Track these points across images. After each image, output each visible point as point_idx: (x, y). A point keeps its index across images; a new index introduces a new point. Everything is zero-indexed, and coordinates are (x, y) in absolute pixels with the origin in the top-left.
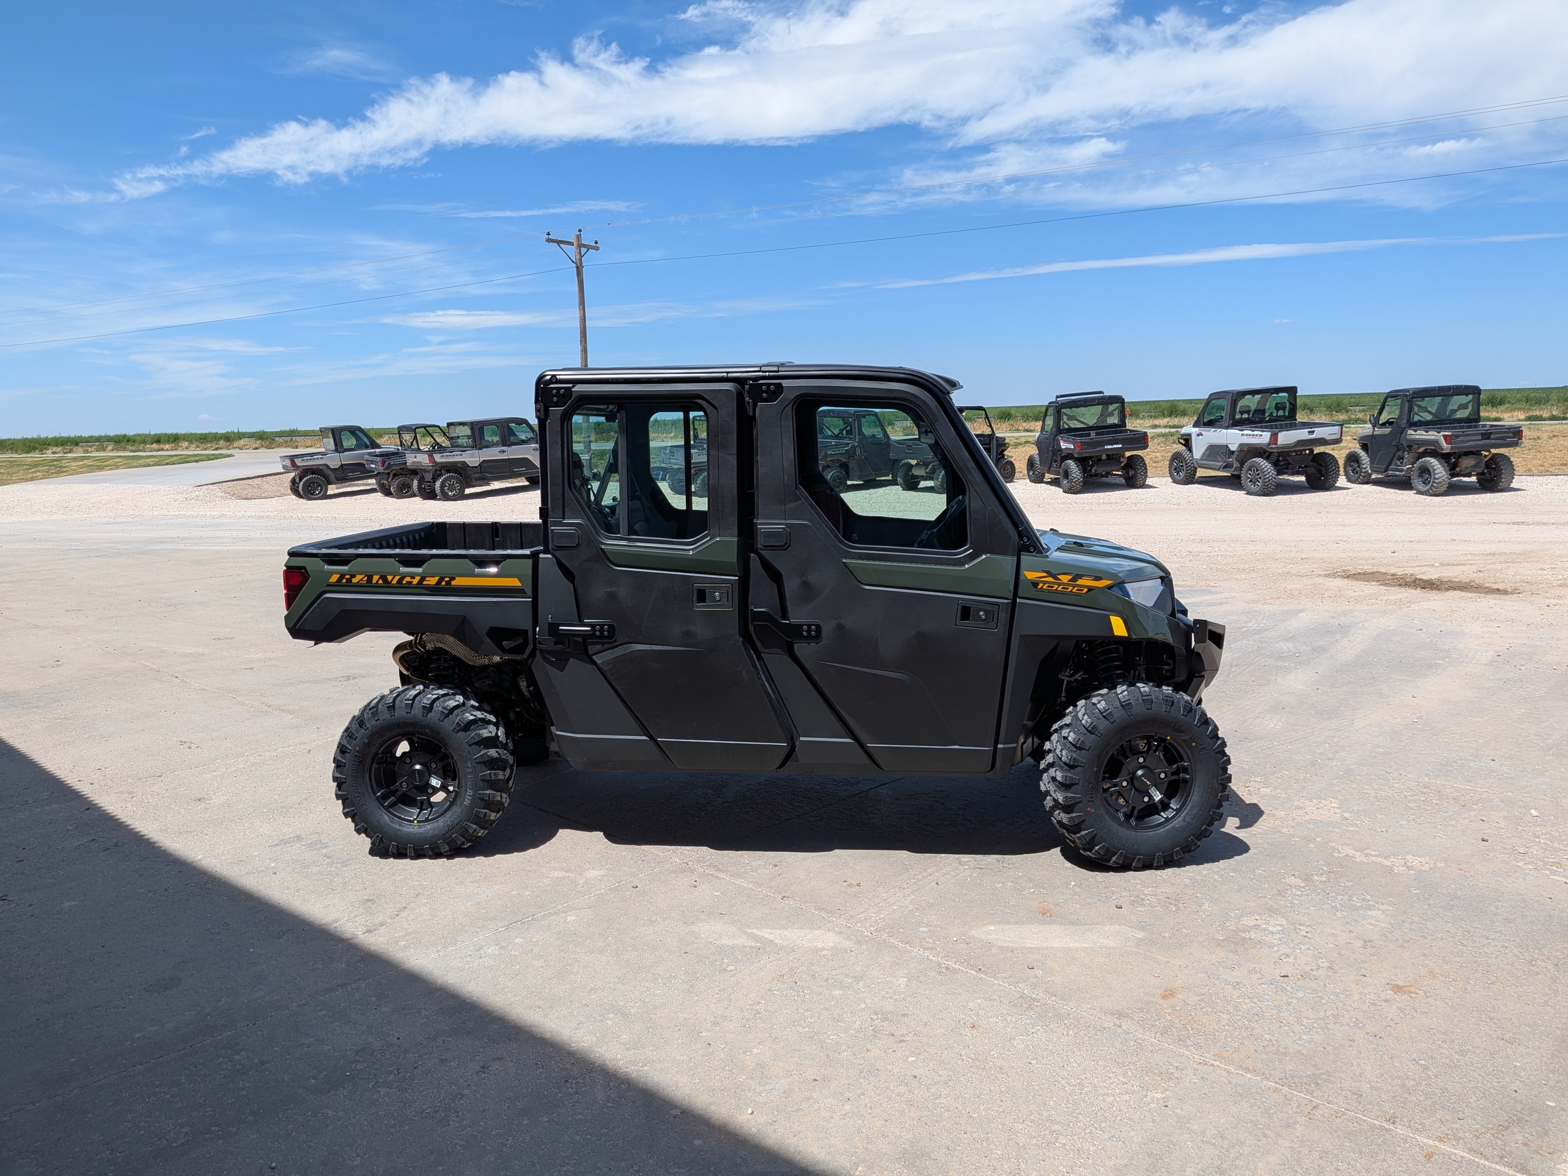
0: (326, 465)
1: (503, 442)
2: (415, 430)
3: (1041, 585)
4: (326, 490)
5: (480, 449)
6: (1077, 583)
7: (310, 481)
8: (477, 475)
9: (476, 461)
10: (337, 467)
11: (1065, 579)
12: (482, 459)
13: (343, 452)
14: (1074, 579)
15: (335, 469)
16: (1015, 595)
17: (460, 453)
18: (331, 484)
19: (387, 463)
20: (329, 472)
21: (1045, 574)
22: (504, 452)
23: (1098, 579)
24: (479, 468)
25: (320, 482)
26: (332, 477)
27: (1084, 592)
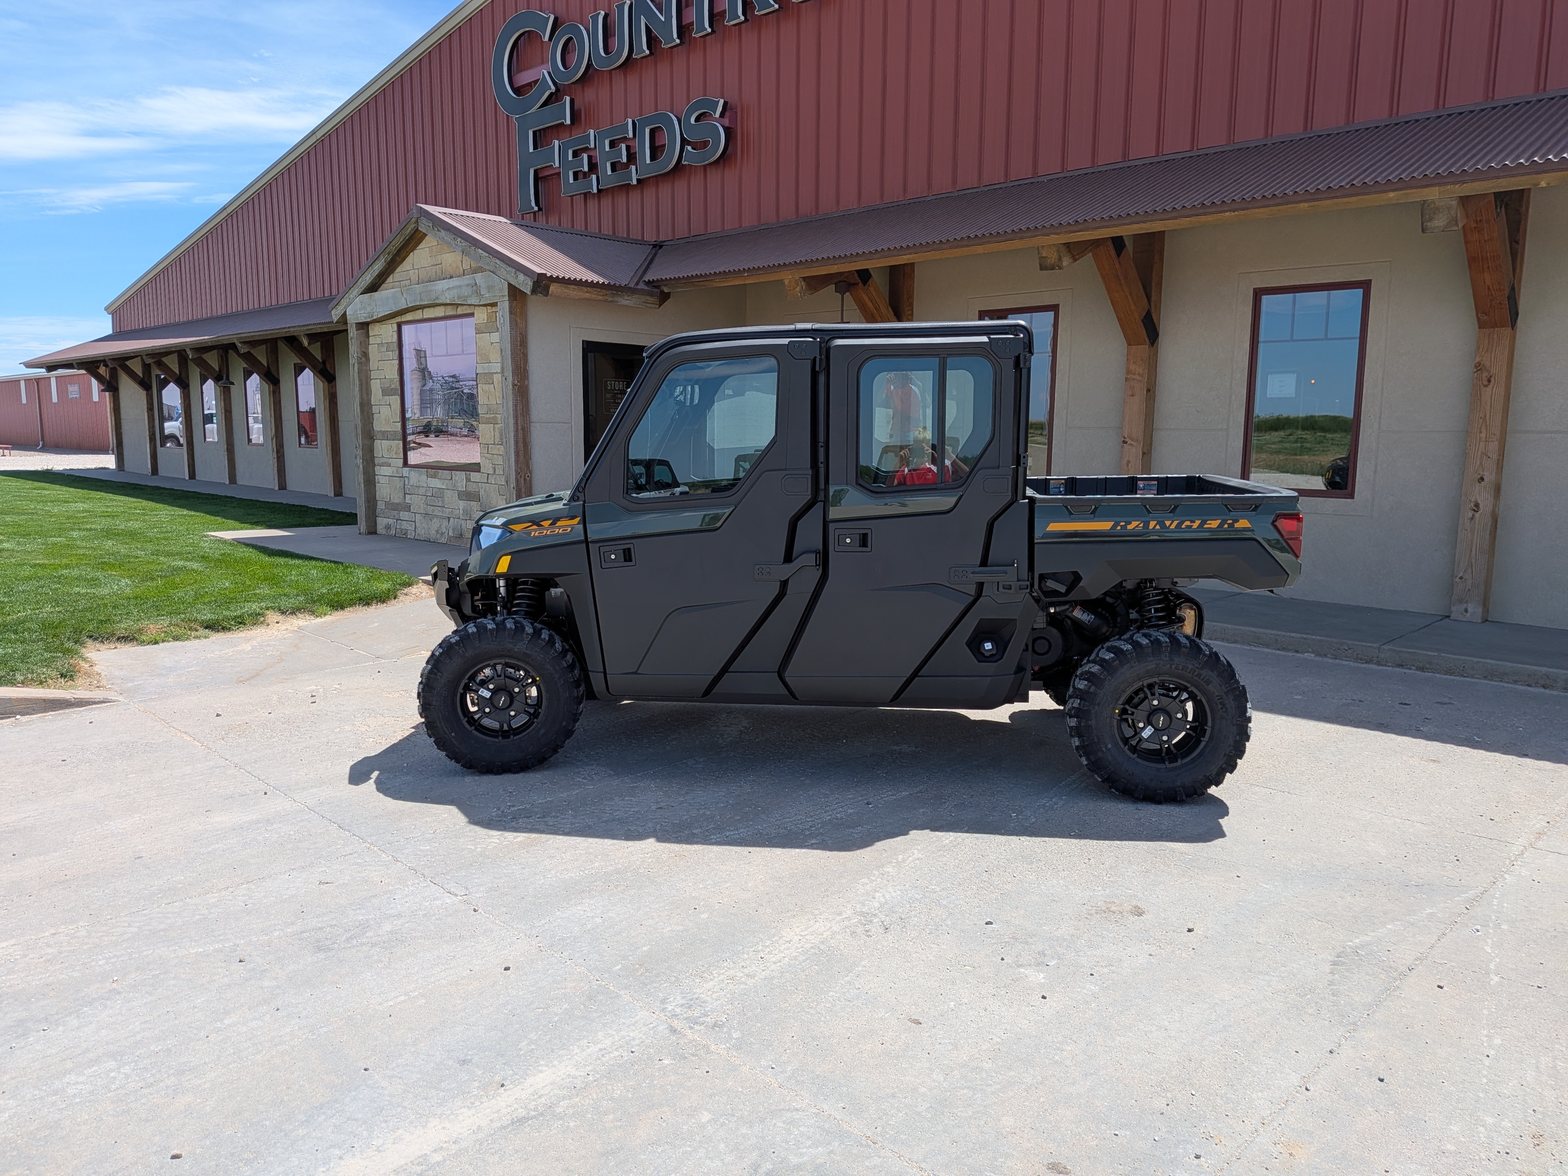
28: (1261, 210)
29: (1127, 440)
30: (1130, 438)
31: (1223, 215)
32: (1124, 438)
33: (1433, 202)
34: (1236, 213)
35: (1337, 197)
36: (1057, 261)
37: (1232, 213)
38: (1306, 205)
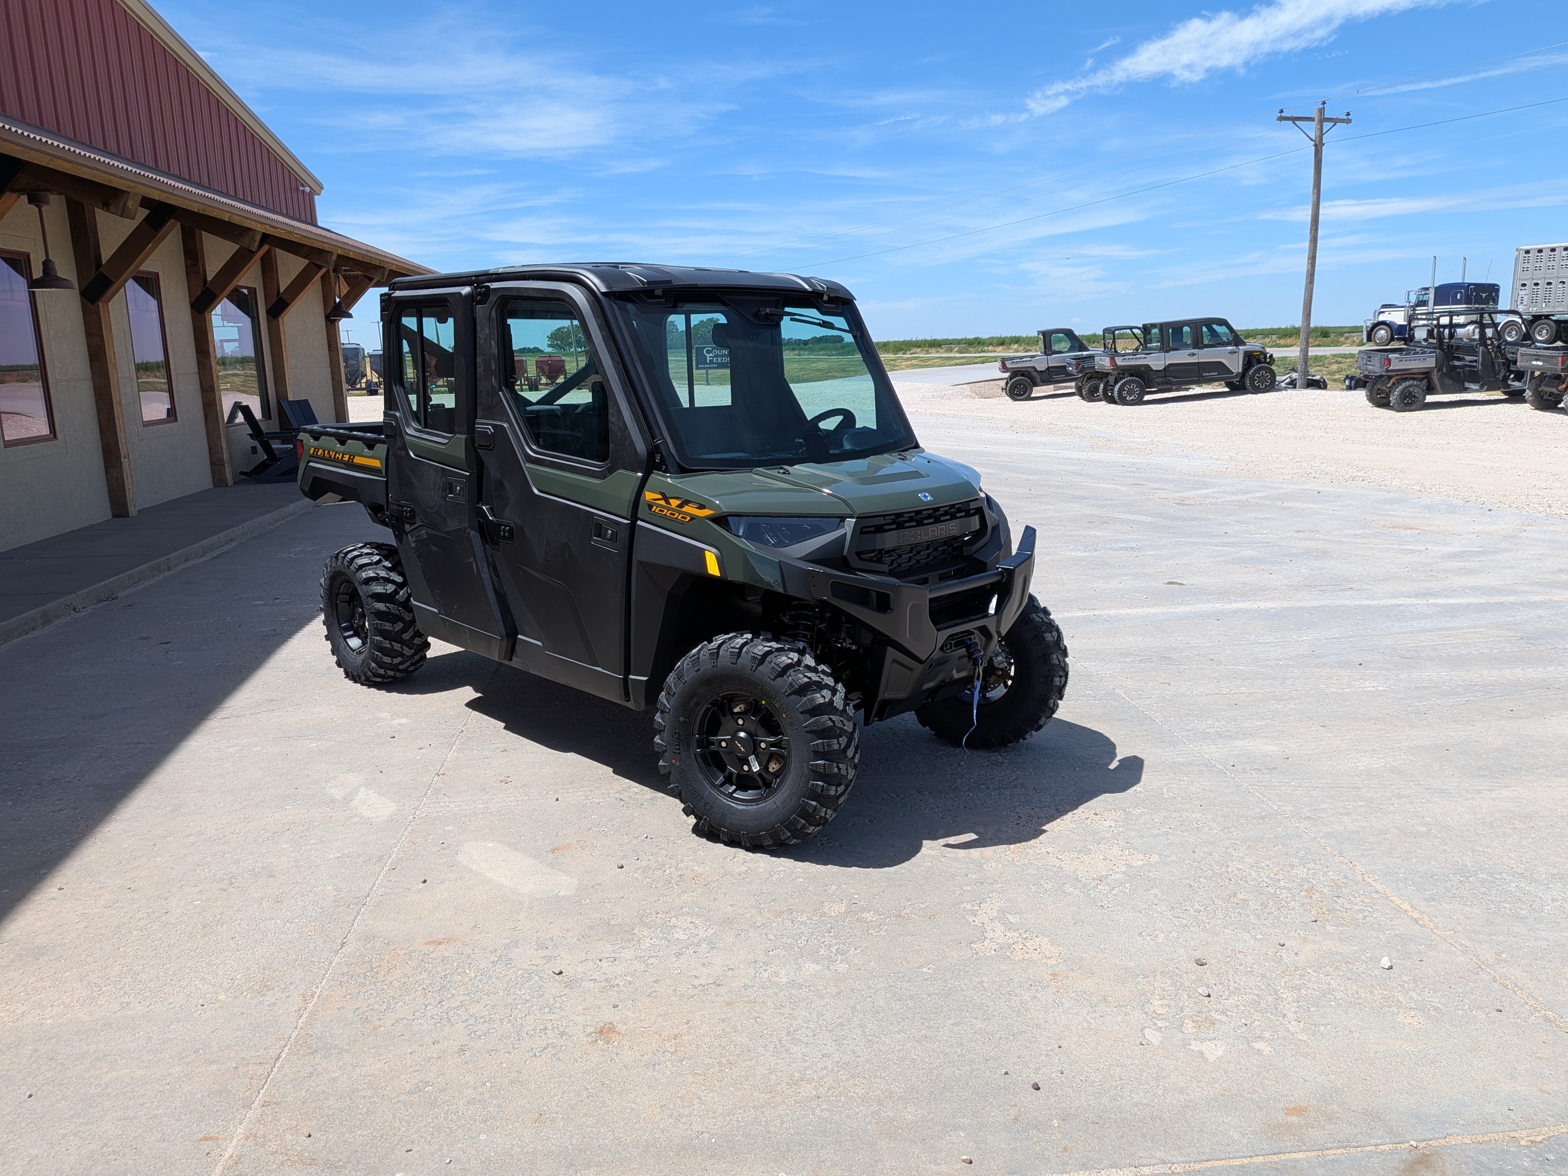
0: (1034, 368)
1: (1194, 344)
2: (1114, 332)
3: (655, 507)
4: (1031, 392)
5: (1167, 352)
6: (683, 509)
7: (1017, 383)
8: (1160, 380)
9: (1162, 364)
10: (1044, 369)
11: (674, 503)
12: (1167, 363)
13: (1051, 355)
14: (680, 506)
15: (1041, 372)
16: (634, 518)
17: (1144, 356)
18: (1036, 386)
19: (1081, 366)
20: (1035, 374)
21: (660, 497)
22: (1194, 354)
23: (701, 507)
24: (1163, 372)
25: (1026, 384)
26: (1038, 380)
27: (687, 520)
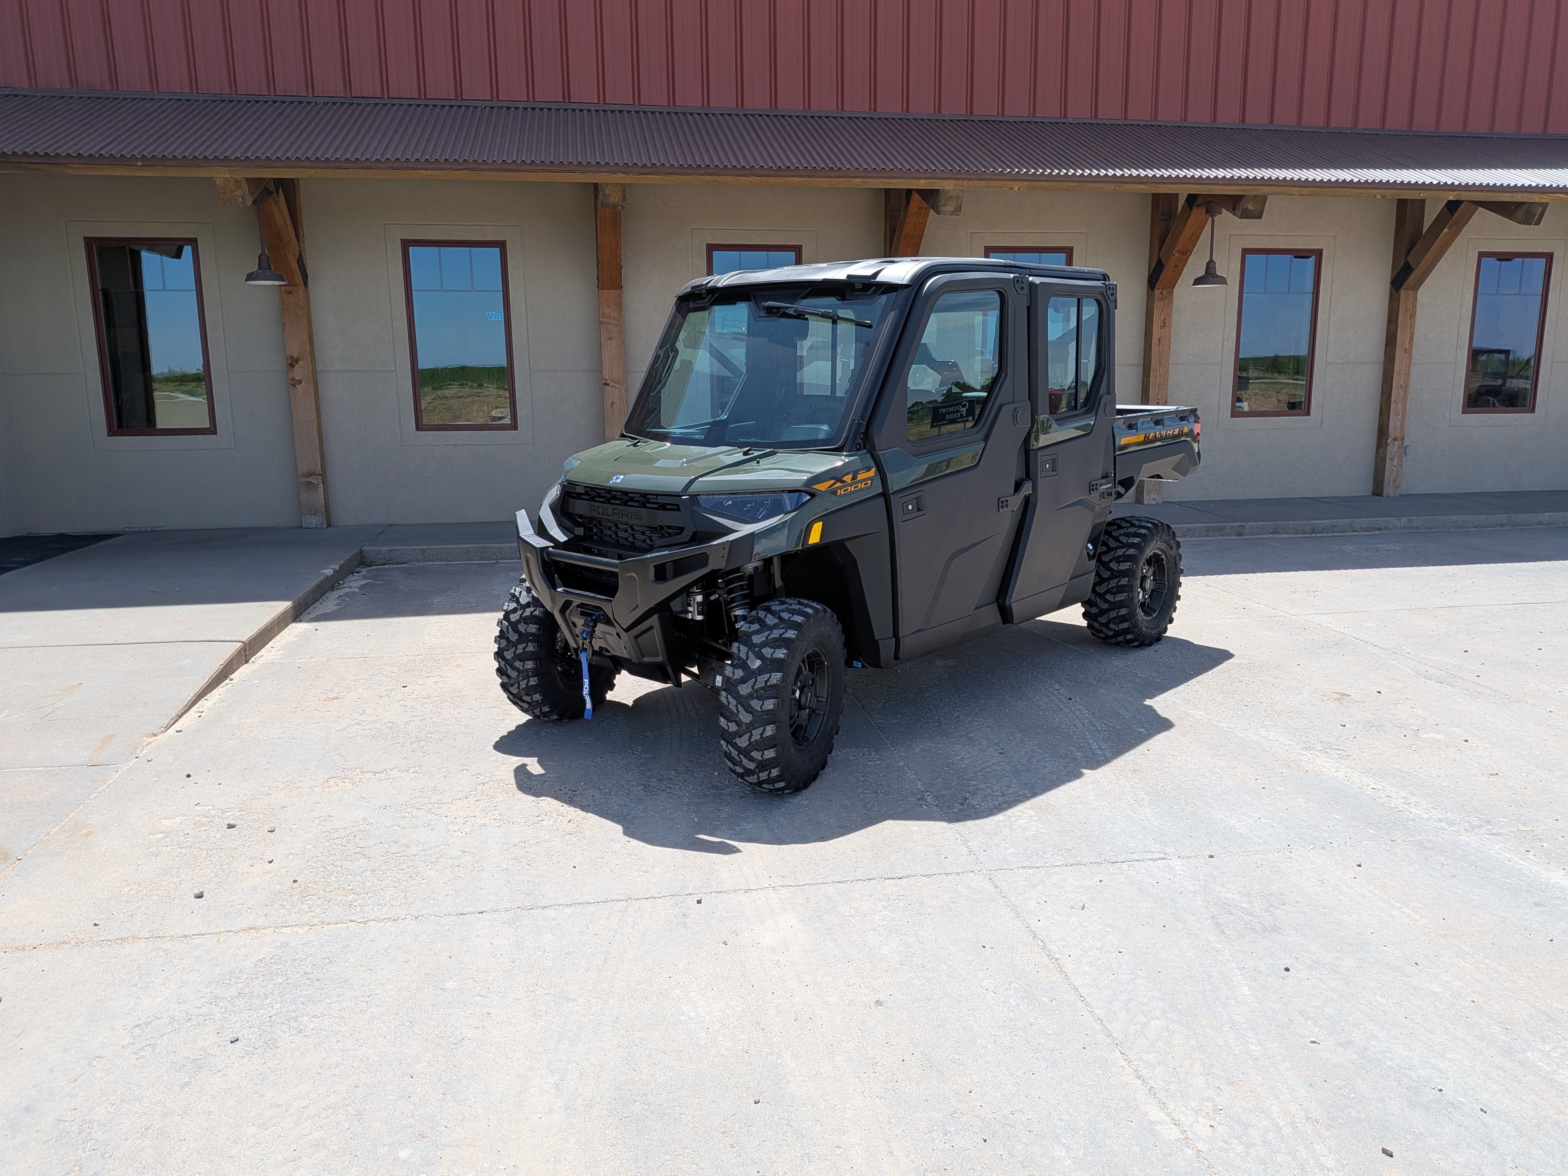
28: (824, 180)
29: (608, 382)
30: (612, 380)
31: (790, 178)
32: (606, 380)
33: (948, 191)
34: (802, 179)
35: (883, 178)
36: (620, 200)
37: (799, 179)
38: (859, 180)
